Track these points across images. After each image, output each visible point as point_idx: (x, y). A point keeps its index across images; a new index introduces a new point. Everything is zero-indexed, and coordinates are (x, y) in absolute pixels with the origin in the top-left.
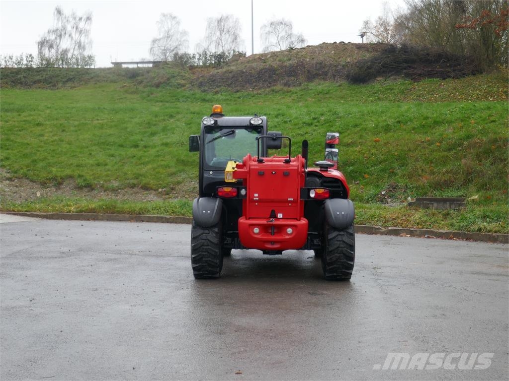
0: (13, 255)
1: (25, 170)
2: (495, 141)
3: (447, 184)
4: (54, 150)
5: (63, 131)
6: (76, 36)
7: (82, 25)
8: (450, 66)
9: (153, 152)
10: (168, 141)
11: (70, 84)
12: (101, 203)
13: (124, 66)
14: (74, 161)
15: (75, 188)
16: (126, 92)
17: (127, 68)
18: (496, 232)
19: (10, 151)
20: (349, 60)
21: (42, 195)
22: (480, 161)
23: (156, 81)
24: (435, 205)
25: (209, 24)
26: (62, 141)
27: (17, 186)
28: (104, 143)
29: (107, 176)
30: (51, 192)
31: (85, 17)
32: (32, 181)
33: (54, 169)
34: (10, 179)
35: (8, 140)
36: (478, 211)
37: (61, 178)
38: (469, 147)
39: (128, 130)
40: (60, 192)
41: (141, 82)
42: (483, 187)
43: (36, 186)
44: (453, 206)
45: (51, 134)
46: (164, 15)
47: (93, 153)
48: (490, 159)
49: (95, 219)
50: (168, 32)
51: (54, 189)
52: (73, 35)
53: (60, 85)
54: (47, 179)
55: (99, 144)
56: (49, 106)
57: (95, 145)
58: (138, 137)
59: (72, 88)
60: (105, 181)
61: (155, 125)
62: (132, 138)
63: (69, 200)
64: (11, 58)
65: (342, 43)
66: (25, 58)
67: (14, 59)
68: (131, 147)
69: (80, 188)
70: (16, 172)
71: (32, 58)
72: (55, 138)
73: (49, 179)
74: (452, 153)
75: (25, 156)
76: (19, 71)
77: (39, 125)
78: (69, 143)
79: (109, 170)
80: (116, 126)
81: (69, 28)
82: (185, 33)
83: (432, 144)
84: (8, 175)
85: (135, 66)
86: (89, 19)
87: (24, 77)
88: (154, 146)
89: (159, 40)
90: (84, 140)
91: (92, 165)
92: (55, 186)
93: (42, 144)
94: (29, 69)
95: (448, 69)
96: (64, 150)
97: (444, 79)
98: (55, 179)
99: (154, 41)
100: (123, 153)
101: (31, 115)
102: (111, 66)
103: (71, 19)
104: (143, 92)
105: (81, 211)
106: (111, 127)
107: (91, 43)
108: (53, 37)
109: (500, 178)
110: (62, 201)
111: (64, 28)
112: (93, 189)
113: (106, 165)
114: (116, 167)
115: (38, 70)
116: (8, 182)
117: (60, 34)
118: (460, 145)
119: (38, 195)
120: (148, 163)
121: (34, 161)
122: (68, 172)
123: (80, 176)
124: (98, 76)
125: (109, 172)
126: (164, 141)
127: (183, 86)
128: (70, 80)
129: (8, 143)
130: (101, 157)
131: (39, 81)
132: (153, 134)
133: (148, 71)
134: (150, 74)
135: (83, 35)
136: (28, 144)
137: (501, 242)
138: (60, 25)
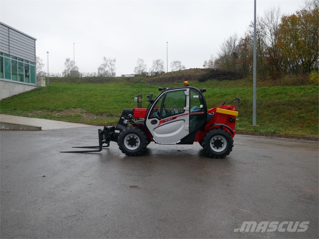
0: (84, 138)
1: (91, 110)
4: (101, 104)
5: (104, 97)
6: (110, 66)
7: (112, 63)
9: (132, 104)
11: (107, 82)
12: (115, 121)
13: (125, 76)
14: (107, 107)
16: (126, 84)
17: (126, 77)
19: (86, 104)
20: (199, 74)
21: (96, 118)
22: (239, 107)
23: (135, 81)
25: (154, 62)
26: (103, 100)
27: (88, 115)
28: (117, 101)
29: (117, 112)
30: (99, 117)
31: (113, 60)
32: (93, 113)
33: (100, 110)
34: (86, 113)
35: (86, 100)
37: (103, 113)
39: (125, 97)
40: (102, 117)
41: (131, 81)
43: (94, 115)
46: (139, 60)
47: (113, 104)
50: (140, 65)
51: (100, 116)
52: (109, 66)
53: (104, 82)
55: (115, 101)
56: (100, 89)
57: (114, 102)
58: (128, 99)
59: (108, 83)
60: (117, 114)
61: (134, 95)
62: (126, 100)
63: (105, 120)
64: (89, 73)
65: (197, 68)
66: (93, 73)
67: (90, 74)
68: (126, 102)
69: (108, 116)
70: (88, 111)
71: (96, 73)
72: (101, 99)
73: (99, 113)
75: (91, 105)
76: (91, 78)
77: (96, 95)
78: (106, 101)
79: (118, 110)
80: (121, 96)
81: (108, 64)
82: (146, 65)
84: (86, 112)
85: (129, 76)
86: (115, 61)
87: (93, 80)
89: (137, 68)
90: (111, 100)
91: (113, 108)
93: (97, 101)
94: (95, 77)
96: (104, 103)
97: (230, 80)
98: (100, 113)
99: (136, 68)
100: (123, 104)
101: (94, 92)
102: (121, 76)
103: (109, 61)
104: (131, 85)
105: (109, 123)
106: (119, 96)
107: (115, 69)
108: (103, 67)
109: (246, 113)
110: (102, 120)
112: (113, 116)
113: (117, 108)
114: (120, 109)
115: (97, 78)
116: (85, 114)
117: (105, 65)
119: (95, 118)
121: (94, 107)
122: (105, 111)
123: (109, 112)
124: (117, 79)
125: (118, 111)
127: (144, 82)
128: (108, 81)
130: (116, 106)
131: (98, 81)
133: (133, 77)
134: (134, 79)
135: (113, 66)
136: (92, 101)
137: (245, 134)
138: (105, 63)
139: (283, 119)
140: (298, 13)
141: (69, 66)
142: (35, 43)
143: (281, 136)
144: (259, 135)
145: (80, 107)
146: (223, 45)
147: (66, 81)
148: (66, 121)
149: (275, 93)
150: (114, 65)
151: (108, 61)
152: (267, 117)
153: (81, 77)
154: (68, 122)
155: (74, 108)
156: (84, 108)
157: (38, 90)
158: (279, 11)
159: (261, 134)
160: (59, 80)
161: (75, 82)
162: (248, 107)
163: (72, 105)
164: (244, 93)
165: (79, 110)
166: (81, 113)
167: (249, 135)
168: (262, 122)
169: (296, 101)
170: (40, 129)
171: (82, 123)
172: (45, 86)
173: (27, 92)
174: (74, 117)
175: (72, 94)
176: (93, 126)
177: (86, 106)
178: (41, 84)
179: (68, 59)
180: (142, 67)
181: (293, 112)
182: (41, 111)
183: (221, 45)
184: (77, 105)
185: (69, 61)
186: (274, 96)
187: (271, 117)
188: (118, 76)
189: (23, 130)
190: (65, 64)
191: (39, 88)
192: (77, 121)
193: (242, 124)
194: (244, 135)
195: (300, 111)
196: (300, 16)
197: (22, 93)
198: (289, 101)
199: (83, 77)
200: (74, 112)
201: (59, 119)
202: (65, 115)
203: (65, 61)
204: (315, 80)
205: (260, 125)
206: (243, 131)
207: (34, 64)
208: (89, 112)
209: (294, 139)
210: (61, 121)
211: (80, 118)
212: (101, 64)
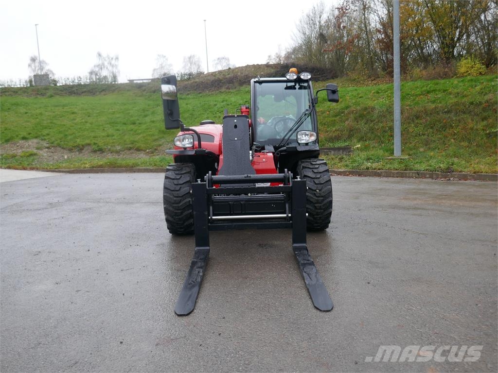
1: (59, 141)
2: (366, 109)
3: (338, 138)
4: (80, 128)
5: (89, 116)
6: (110, 68)
7: (113, 62)
8: (320, 74)
9: (144, 127)
10: (155, 119)
11: (103, 93)
12: (106, 161)
13: (135, 82)
14: (93, 134)
15: (92, 152)
16: (136, 96)
17: (137, 83)
19: (51, 130)
21: (68, 157)
22: (357, 122)
23: (153, 89)
24: (333, 152)
25: (184, 59)
26: (87, 122)
27: (52, 152)
28: (113, 123)
29: (113, 143)
30: (75, 155)
31: (114, 58)
32: (63, 148)
33: (78, 140)
34: (48, 148)
35: (51, 123)
36: (363, 155)
37: (83, 146)
38: (349, 113)
39: (130, 114)
40: (81, 155)
41: (145, 90)
42: (361, 139)
43: (65, 151)
44: (345, 153)
45: (80, 119)
46: (159, 55)
47: (105, 129)
48: (364, 121)
49: (103, 172)
50: (161, 65)
51: (77, 153)
52: (109, 68)
53: (98, 93)
54: (73, 147)
55: (110, 123)
56: (84, 103)
57: (107, 124)
58: (136, 118)
59: (105, 95)
60: (112, 146)
61: (147, 111)
62: (132, 119)
63: (86, 160)
64: (68, 79)
65: (258, 65)
66: (76, 79)
67: (70, 80)
68: (131, 124)
69: (95, 151)
70: (52, 143)
71: (81, 78)
72: (83, 121)
73: (75, 147)
74: (338, 118)
75: (60, 132)
76: (73, 86)
77: (73, 113)
78: (91, 124)
79: (114, 139)
80: (123, 112)
81: (106, 64)
82: (171, 65)
83: (324, 112)
84: (47, 145)
85: (141, 81)
86: (117, 58)
87: (77, 90)
88: (146, 123)
89: (157, 69)
90: (101, 121)
91: (104, 137)
92: (78, 151)
93: (73, 125)
94: (79, 85)
95: (319, 76)
96: (87, 128)
97: (317, 82)
98: (78, 146)
99: (154, 70)
100: (125, 128)
101: (70, 108)
102: (128, 82)
103: (107, 59)
104: (146, 96)
105: (93, 167)
106: (120, 113)
107: (119, 72)
108: (97, 69)
109: (372, 133)
110: (81, 161)
111: (103, 64)
112: (103, 152)
113: (113, 136)
114: (119, 137)
116: (47, 150)
117: (101, 67)
118: (343, 112)
119: (66, 157)
120: (141, 133)
121: (66, 135)
122: (88, 141)
123: (95, 144)
124: (120, 88)
125: (114, 141)
126: (152, 119)
128: (103, 90)
129: (50, 125)
130: (111, 131)
131: (85, 92)
132: (146, 116)
133: (149, 84)
134: (150, 85)
135: (114, 68)
136: (64, 125)
137: (384, 176)
138: (101, 62)
139: (453, 140)
141: (37, 69)
143: (465, 177)
144: (416, 178)
145: (36, 137)
146: (301, 22)
147: (26, 94)
149: (421, 92)
150: (116, 66)
151: (105, 60)
152: (417, 138)
153: (55, 85)
154: (5, 168)
155: (24, 138)
156: (45, 137)
159: (419, 175)
160: (14, 92)
161: (43, 95)
162: (374, 120)
163: (21, 133)
164: (360, 95)
165: (33, 142)
166: (37, 149)
167: (393, 177)
168: (411, 149)
169: (472, 103)
171: (37, 169)
174: (21, 157)
175: (26, 113)
176: (61, 173)
177: (48, 135)
179: (33, 56)
180: (165, 68)
181: (471, 126)
183: (298, 23)
184: (29, 134)
185: (36, 61)
186: (422, 96)
187: (426, 137)
188: (123, 82)
190: (29, 65)
192: (25, 166)
193: (372, 155)
195: (485, 123)
198: (456, 104)
199: (58, 85)
200: (21, 148)
203: (29, 62)
205: (409, 155)
206: (379, 169)
208: (53, 146)
211: (33, 160)
212: (93, 66)
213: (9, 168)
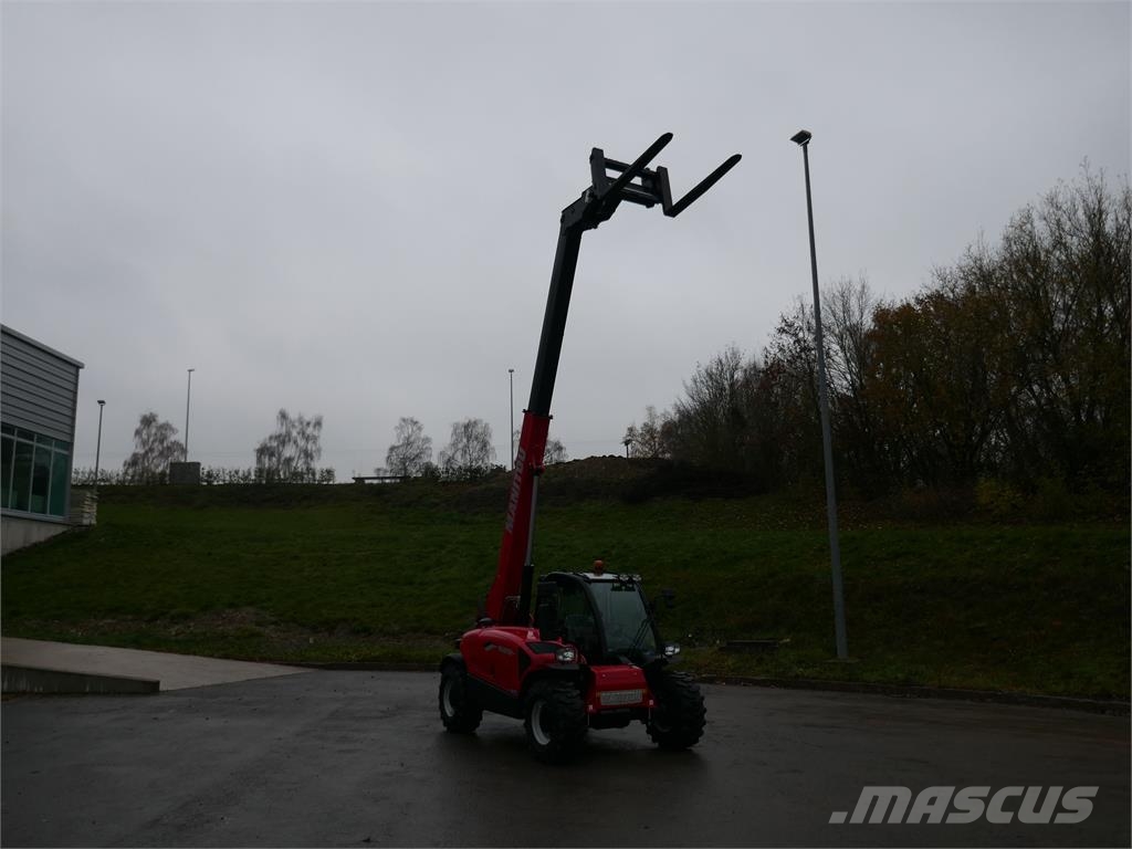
1: (291, 612)
3: (757, 626)
4: (319, 589)
5: (325, 565)
6: (302, 443)
7: (309, 431)
9: (431, 590)
10: (446, 577)
11: (305, 503)
12: (384, 651)
14: (346, 601)
15: (351, 633)
16: (373, 512)
17: (371, 484)
18: (813, 678)
19: (269, 590)
21: (315, 641)
22: (787, 600)
23: (405, 500)
25: (455, 430)
26: (326, 577)
27: (284, 631)
28: (374, 580)
29: (385, 618)
30: (325, 638)
31: (314, 421)
32: (301, 625)
33: (324, 611)
34: (276, 623)
35: (263, 576)
36: (793, 655)
37: (334, 622)
38: (775, 585)
39: (398, 563)
40: (334, 638)
41: (388, 501)
42: (792, 629)
43: (306, 631)
45: (312, 569)
46: (404, 420)
47: (365, 592)
50: (408, 439)
51: (327, 634)
52: (299, 441)
53: (294, 503)
54: (318, 623)
55: (368, 581)
57: (364, 582)
58: (410, 572)
59: (309, 507)
60: (384, 624)
61: (427, 557)
62: (404, 573)
63: (347, 646)
65: (611, 456)
68: (406, 584)
69: (356, 633)
70: (281, 615)
72: (318, 573)
73: (321, 623)
75: (288, 596)
76: (245, 487)
77: (295, 557)
78: (335, 580)
79: (386, 612)
80: (383, 559)
81: (294, 433)
82: (427, 440)
84: (273, 619)
86: (318, 424)
87: (252, 494)
88: (432, 583)
89: (398, 447)
90: (351, 575)
91: (367, 606)
92: (327, 630)
93: (304, 581)
96: (331, 588)
98: (326, 622)
99: (392, 449)
100: (398, 592)
101: (282, 546)
102: (354, 481)
103: (297, 424)
104: (392, 512)
105: (364, 660)
106: (378, 560)
107: (319, 450)
108: (275, 444)
110: (340, 648)
111: (289, 434)
112: (370, 634)
113: (382, 606)
114: (393, 608)
115: (257, 486)
116: (273, 626)
117: (283, 440)
118: (765, 582)
119: (311, 641)
120: (429, 602)
121: (301, 602)
122: (341, 614)
123: (355, 619)
124: (338, 493)
125: (387, 615)
126: (442, 577)
127: (437, 505)
128: (305, 498)
129: (263, 580)
130: (375, 596)
131: (269, 499)
132: (427, 568)
133: (396, 487)
134: (399, 492)
135: (310, 442)
136: (288, 581)
137: (821, 689)
138: (284, 431)
139: (925, 637)
140: (919, 301)
141: (151, 439)
142: (77, 376)
143: (928, 694)
144: (865, 692)
145: (250, 604)
146: (695, 381)
147: (153, 501)
148: (212, 656)
150: (315, 439)
151: (293, 426)
152: (876, 631)
153: (210, 483)
154: (220, 658)
155: (231, 605)
156: (265, 604)
157: (75, 537)
158: (863, 292)
159: (869, 689)
160: (130, 495)
161: (186, 503)
163: (222, 595)
164: (794, 553)
165: (248, 613)
166: (258, 624)
168: (864, 649)
169: (954, 580)
170: (151, 688)
171: (270, 661)
172: (94, 522)
173: (35, 545)
174: (237, 638)
175: (210, 554)
176: (309, 670)
177: (269, 599)
178: (82, 516)
179: (148, 413)
180: (415, 445)
181: (950, 615)
182: (114, 618)
183: (690, 383)
184: (238, 597)
185: (153, 424)
186: (887, 562)
187: (887, 630)
188: (343, 482)
189: (95, 693)
190: (138, 433)
191: (77, 530)
192: (250, 654)
193: (806, 656)
194: (820, 693)
195: (969, 612)
196: (925, 310)
197: (19, 551)
198: (933, 579)
199: (215, 483)
200: (231, 622)
201: (186, 647)
202: (205, 634)
203: (138, 425)
204: (992, 503)
205: (861, 658)
207: (67, 449)
208: (285, 620)
209: (968, 702)
210: (195, 654)
211: (259, 644)
212: (267, 436)
213: (226, 657)
